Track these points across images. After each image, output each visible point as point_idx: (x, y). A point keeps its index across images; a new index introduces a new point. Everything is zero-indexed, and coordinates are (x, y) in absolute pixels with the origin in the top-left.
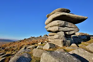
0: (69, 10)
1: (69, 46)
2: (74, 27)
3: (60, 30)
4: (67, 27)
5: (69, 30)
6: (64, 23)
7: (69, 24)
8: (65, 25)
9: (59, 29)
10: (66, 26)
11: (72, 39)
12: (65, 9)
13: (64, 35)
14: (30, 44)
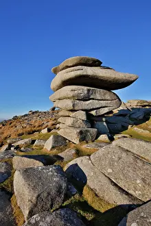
0: (98, 61)
1: (93, 141)
2: (109, 98)
3: (76, 108)
4: (93, 99)
5: (97, 106)
6: (86, 92)
7: (99, 93)
8: (89, 96)
9: (74, 105)
10: (92, 97)
11: (105, 124)
12: (88, 60)
13: (84, 118)
14: (23, 134)
